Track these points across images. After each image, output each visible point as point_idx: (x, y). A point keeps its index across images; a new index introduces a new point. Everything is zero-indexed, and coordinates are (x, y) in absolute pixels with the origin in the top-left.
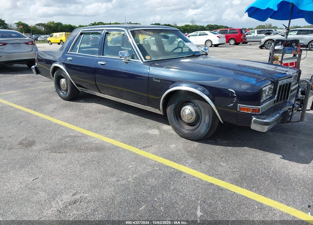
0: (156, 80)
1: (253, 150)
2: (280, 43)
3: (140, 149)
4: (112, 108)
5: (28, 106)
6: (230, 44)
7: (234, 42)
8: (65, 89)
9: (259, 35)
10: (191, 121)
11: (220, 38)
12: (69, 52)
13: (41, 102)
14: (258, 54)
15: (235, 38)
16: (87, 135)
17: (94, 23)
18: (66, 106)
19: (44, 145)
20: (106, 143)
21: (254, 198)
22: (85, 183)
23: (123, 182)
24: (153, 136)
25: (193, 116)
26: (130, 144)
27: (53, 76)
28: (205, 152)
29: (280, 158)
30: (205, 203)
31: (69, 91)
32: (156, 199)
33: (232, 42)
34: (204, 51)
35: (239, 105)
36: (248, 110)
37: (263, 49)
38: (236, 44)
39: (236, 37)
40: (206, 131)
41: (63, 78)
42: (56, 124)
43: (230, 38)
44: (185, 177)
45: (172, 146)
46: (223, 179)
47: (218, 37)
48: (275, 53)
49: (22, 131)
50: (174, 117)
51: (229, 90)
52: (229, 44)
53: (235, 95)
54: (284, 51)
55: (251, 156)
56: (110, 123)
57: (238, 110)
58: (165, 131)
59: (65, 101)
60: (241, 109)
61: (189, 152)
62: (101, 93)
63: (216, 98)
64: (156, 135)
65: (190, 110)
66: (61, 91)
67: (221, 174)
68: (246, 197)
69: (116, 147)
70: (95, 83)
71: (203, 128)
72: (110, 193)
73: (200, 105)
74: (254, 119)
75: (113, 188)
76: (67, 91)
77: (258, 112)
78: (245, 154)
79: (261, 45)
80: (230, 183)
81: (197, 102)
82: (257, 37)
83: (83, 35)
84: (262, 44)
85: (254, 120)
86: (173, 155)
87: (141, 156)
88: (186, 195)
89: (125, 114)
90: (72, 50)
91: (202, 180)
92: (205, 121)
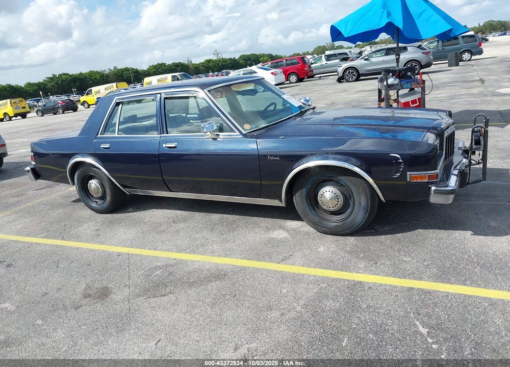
0: (272, 158)
1: (431, 231)
2: (391, 74)
3: (278, 263)
4: (189, 212)
5: (44, 234)
6: (290, 81)
7: (296, 78)
8: (100, 195)
9: (328, 62)
10: (337, 208)
11: (275, 75)
12: (99, 136)
13: (63, 224)
14: (341, 92)
15: (296, 71)
16: (183, 260)
17: (52, 76)
18: (111, 223)
19: (127, 289)
20: (222, 265)
21: (475, 294)
22: (238, 329)
23: (293, 314)
24: (283, 241)
25: (340, 200)
26: (258, 260)
27: (73, 181)
28: (372, 248)
29: (472, 234)
30: (420, 315)
31: (108, 198)
32: (355, 326)
33: (293, 78)
34: (305, 103)
35: (408, 173)
36: (421, 177)
37: (342, 82)
38: (300, 80)
39: (296, 69)
40: (364, 218)
41: (92, 178)
42: (119, 255)
43: (289, 72)
44: (371, 288)
45: (322, 249)
46: (421, 279)
47: (272, 73)
48: (390, 90)
49: (72, 276)
50: (309, 206)
51: (391, 155)
52: (288, 82)
53: (401, 161)
54: (401, 85)
55: (434, 240)
56: (205, 235)
57: (408, 180)
58: (294, 230)
59: (104, 215)
60: (411, 177)
61: (350, 252)
62: (171, 191)
63: (373, 169)
64: (286, 238)
65: (334, 192)
66: (91, 200)
67: (414, 273)
68: (466, 296)
69: (243, 269)
70: (162, 179)
71: (358, 214)
72: (285, 333)
73: (348, 183)
74: (433, 188)
75: (283, 327)
76: (103, 198)
77: (435, 178)
78: (425, 239)
79: (339, 77)
80: (433, 281)
81: (343, 179)
82: (327, 66)
83: (121, 105)
84: (341, 74)
85: (435, 190)
86: (332, 262)
87: (289, 273)
88: (389, 310)
89: (216, 217)
90: (105, 131)
91: (395, 287)
92: (360, 204)
